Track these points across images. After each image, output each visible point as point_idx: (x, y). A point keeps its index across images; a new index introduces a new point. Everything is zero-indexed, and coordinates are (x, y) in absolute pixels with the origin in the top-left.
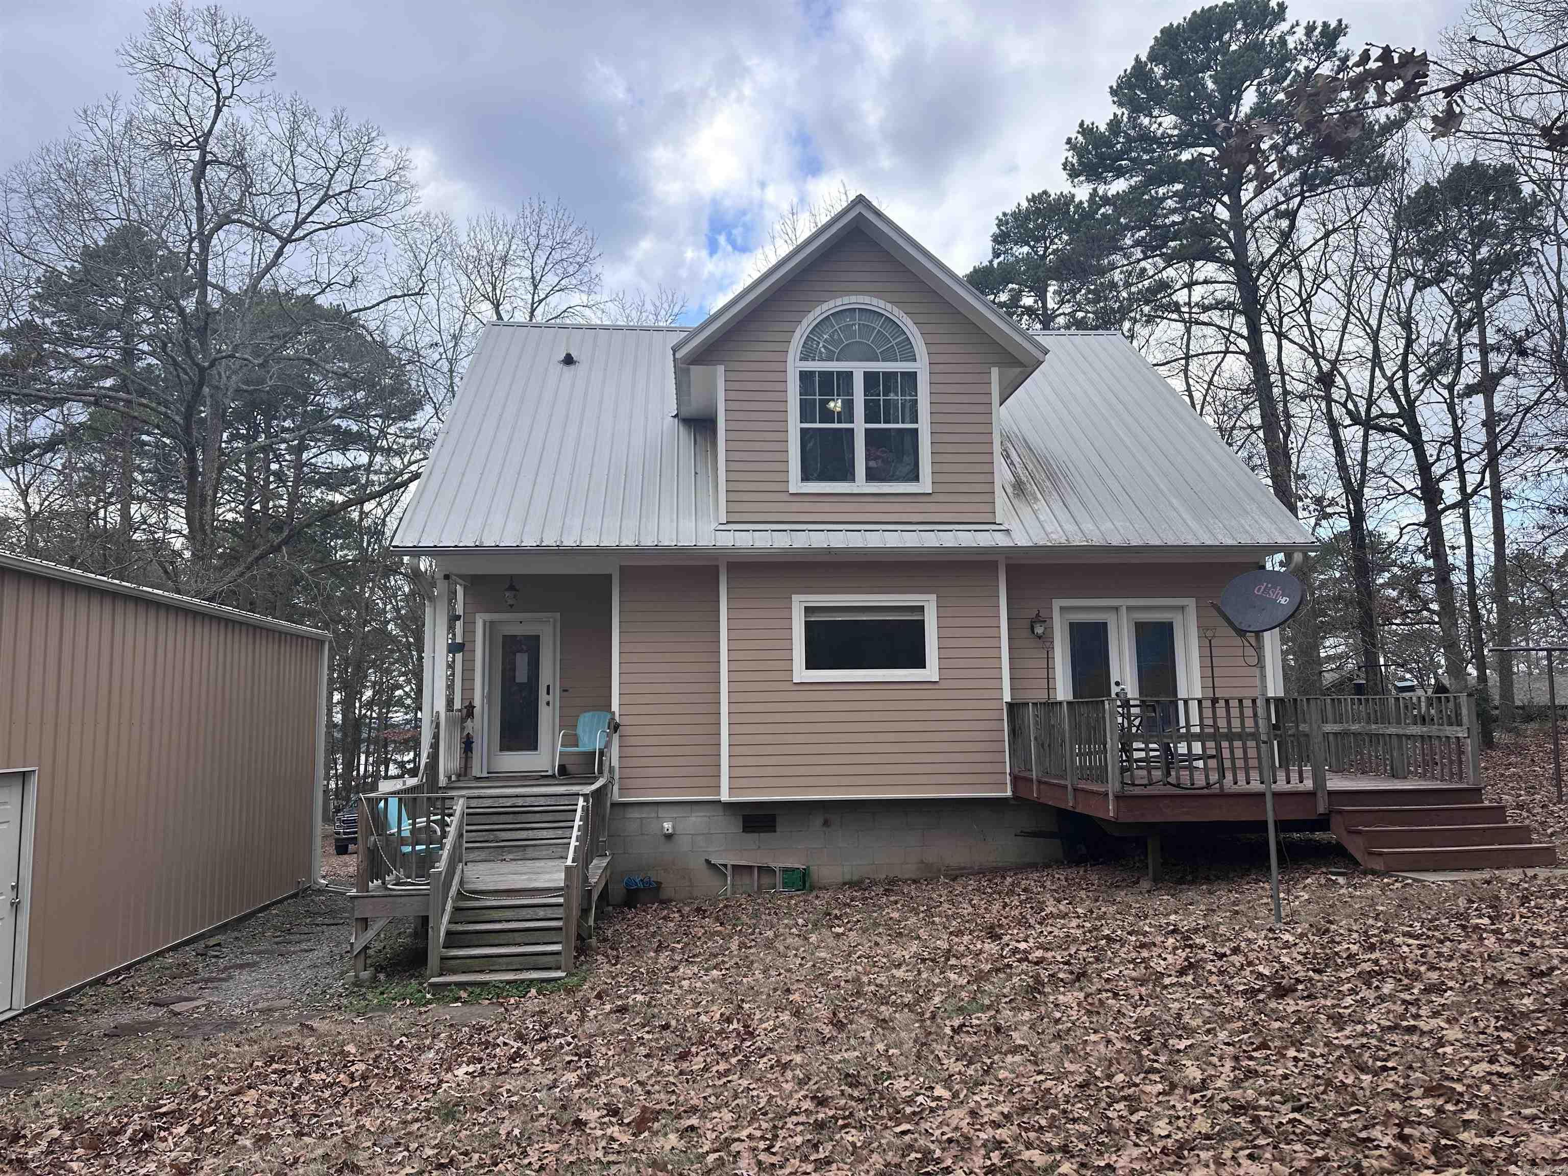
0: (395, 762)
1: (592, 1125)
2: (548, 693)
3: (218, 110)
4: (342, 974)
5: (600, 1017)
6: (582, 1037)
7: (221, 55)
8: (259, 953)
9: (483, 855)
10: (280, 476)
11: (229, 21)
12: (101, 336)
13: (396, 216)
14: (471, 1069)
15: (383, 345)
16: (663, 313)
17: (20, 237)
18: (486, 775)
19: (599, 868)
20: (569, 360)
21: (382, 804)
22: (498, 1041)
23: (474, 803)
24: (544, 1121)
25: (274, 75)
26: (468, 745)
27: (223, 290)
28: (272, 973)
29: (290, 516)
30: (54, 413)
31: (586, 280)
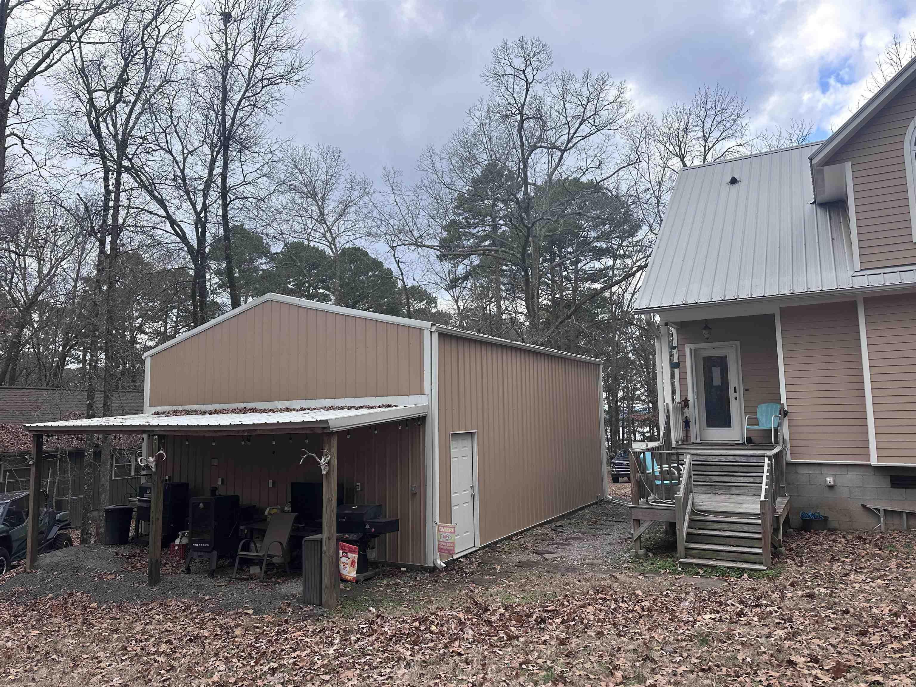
0: (639, 432)
1: (802, 666)
2: (735, 392)
3: (527, 90)
4: (628, 550)
5: (795, 598)
6: (784, 608)
7: (526, 61)
8: (582, 533)
9: (703, 489)
10: (567, 278)
11: (529, 42)
12: (483, 220)
13: (621, 122)
14: (713, 616)
15: (617, 197)
16: (796, 136)
17: (447, 180)
18: (699, 441)
19: (782, 504)
20: (734, 181)
21: (642, 455)
22: (728, 602)
23: (695, 458)
24: (766, 657)
25: (552, 63)
26: (687, 423)
27: (534, 185)
28: (590, 545)
29: (574, 299)
30: (466, 261)
31: (739, 128)
